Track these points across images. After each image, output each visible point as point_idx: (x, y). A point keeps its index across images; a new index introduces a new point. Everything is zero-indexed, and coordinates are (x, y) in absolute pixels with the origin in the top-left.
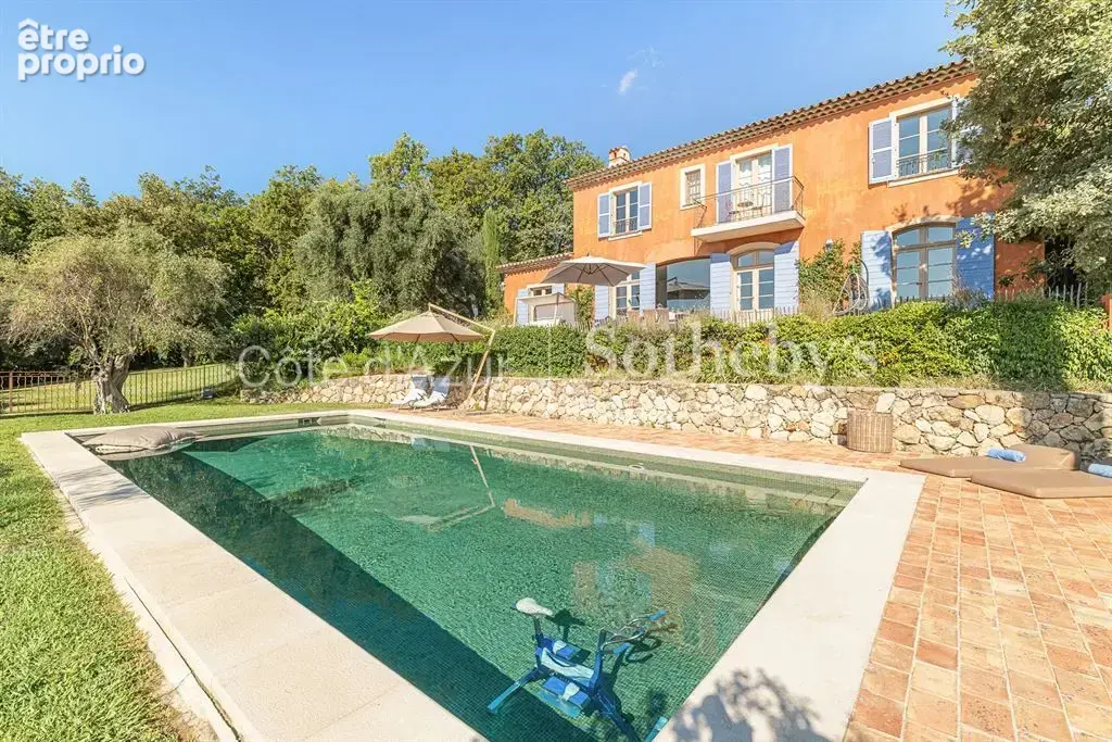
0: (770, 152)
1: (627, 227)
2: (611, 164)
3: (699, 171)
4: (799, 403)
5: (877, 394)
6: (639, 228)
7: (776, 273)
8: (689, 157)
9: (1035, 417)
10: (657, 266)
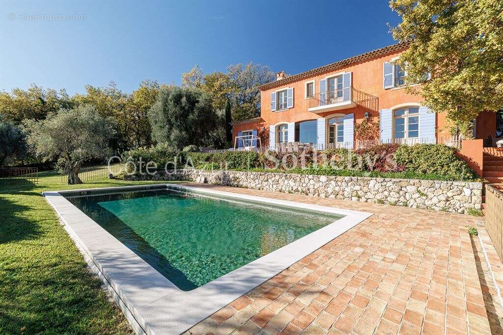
0: (342, 75)
1: (283, 107)
2: (278, 79)
3: (312, 83)
4: (339, 183)
5: (369, 180)
6: (288, 107)
7: (344, 126)
8: (307, 78)
9: (429, 191)
10: (296, 123)
